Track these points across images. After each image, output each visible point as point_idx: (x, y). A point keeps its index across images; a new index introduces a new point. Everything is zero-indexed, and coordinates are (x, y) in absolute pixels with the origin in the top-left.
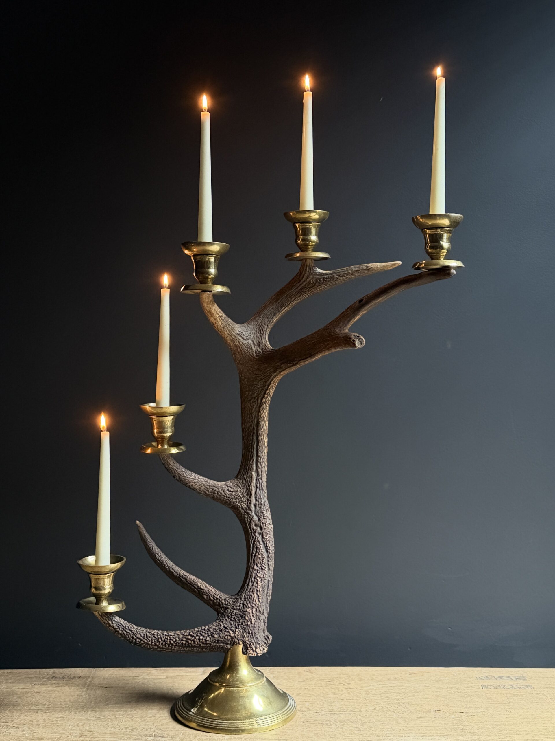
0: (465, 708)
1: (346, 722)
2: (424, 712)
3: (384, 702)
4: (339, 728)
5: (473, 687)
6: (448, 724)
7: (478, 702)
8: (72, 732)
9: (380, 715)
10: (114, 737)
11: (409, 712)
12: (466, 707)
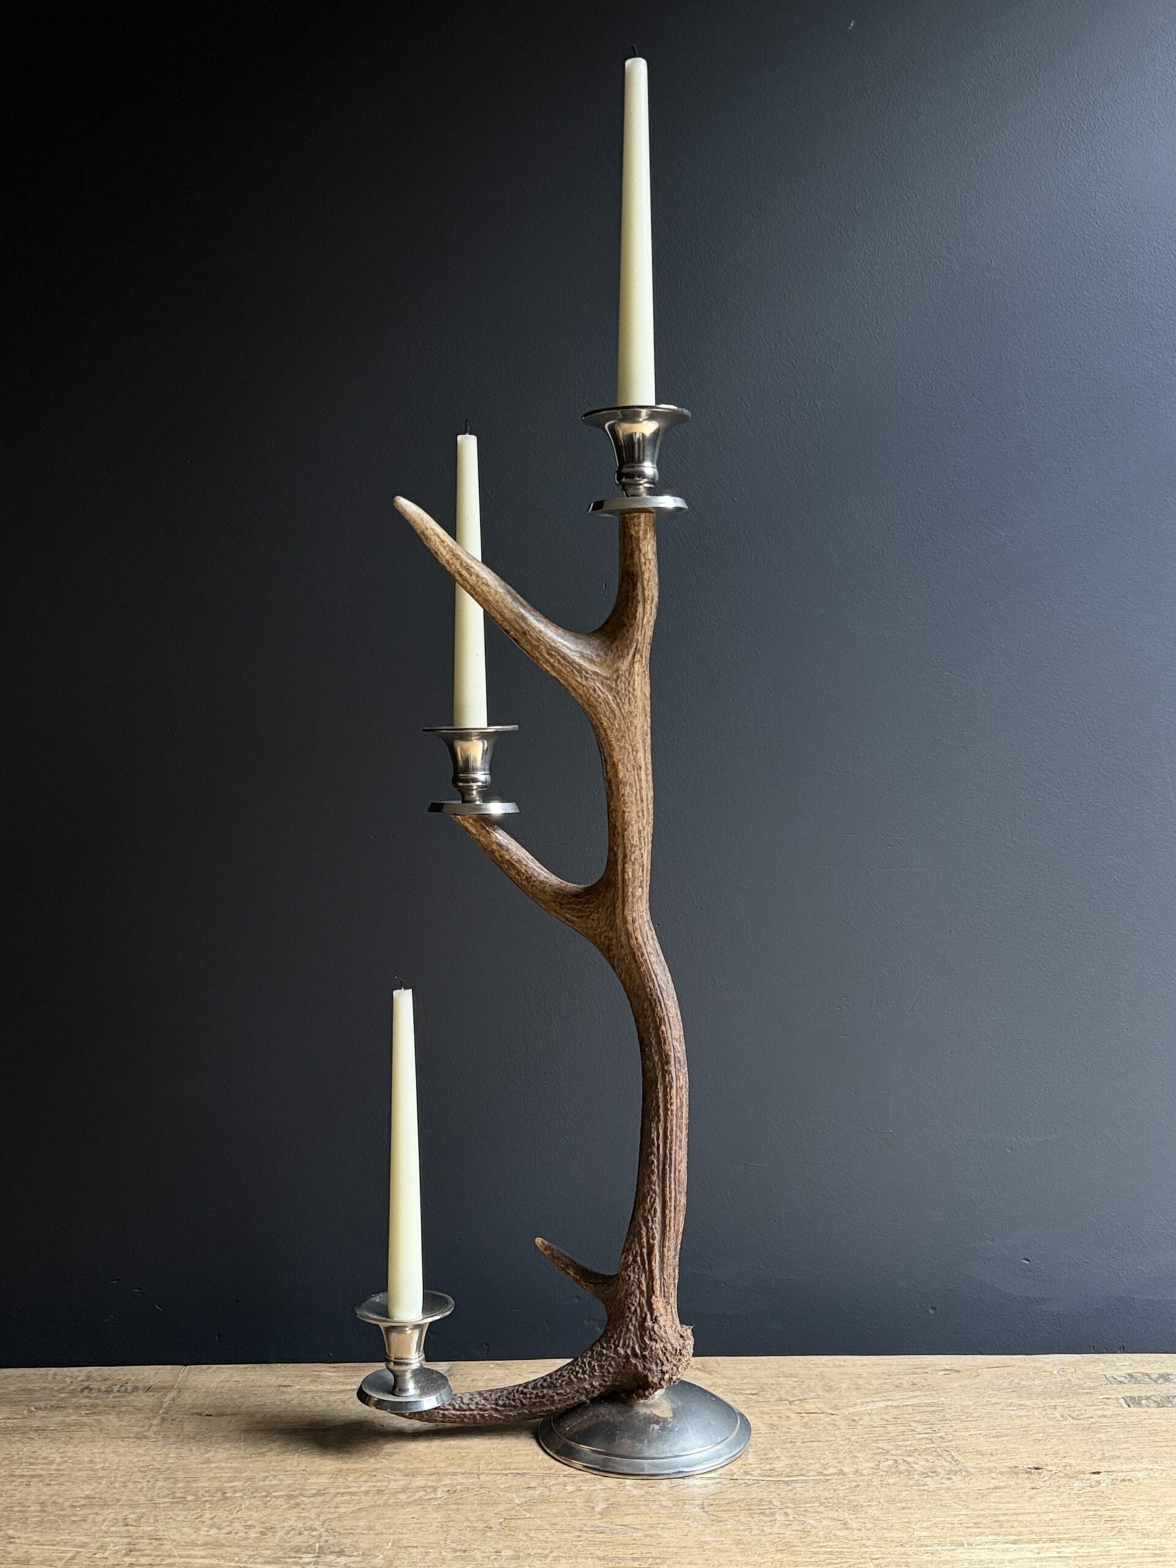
0: (1099, 1460)
1: (812, 1505)
2: (1001, 1473)
3: (898, 1447)
4: (797, 1523)
5: (1106, 1404)
6: (1070, 1505)
7: (1127, 1442)
8: (108, 1539)
9: (894, 1484)
10: (214, 1556)
11: (964, 1474)
12: (1103, 1458)
